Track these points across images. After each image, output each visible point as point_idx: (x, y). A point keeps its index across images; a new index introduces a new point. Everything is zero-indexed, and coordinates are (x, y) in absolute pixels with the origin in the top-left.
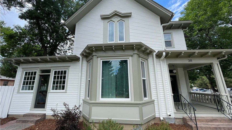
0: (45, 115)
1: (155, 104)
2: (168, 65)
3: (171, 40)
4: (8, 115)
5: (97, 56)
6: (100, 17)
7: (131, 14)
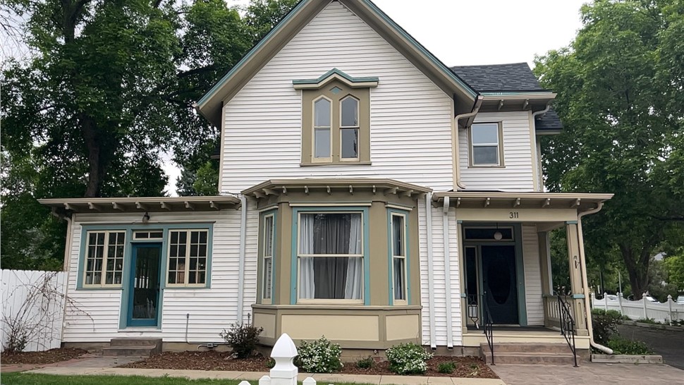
0: (160, 342)
1: (423, 314)
2: (460, 225)
3: (497, 144)
4: (63, 344)
5: (291, 205)
6: (291, 86)
7: (378, 81)
